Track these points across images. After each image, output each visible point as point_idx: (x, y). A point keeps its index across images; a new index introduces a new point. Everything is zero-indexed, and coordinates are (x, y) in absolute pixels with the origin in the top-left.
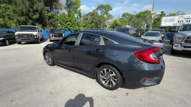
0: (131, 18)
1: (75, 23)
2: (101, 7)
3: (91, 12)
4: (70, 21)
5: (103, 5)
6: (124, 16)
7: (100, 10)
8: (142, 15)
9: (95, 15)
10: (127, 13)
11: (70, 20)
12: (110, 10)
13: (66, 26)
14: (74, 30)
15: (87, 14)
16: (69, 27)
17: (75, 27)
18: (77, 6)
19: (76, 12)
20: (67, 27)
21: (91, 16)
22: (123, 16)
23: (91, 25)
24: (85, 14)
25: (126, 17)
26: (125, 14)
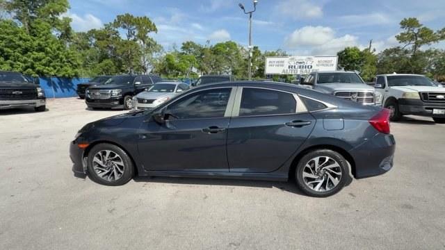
0: (202, 54)
1: (61, 56)
2: (126, 21)
3: (98, 29)
4: (41, 49)
5: (132, 16)
6: (187, 48)
7: (124, 27)
8: (222, 48)
9: (110, 39)
10: (192, 42)
11: (39, 45)
12: (151, 30)
13: (29, 64)
14: (60, 75)
15: (84, 34)
16: (39, 67)
17: (62, 67)
18: (57, 7)
19: (55, 23)
20: (33, 68)
21: (99, 39)
22: (183, 48)
23: (102, 64)
24: (80, 34)
25: (190, 50)
26: (188, 43)
